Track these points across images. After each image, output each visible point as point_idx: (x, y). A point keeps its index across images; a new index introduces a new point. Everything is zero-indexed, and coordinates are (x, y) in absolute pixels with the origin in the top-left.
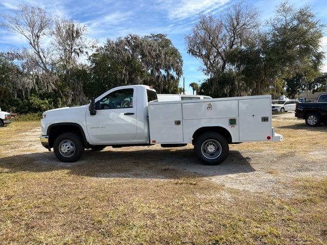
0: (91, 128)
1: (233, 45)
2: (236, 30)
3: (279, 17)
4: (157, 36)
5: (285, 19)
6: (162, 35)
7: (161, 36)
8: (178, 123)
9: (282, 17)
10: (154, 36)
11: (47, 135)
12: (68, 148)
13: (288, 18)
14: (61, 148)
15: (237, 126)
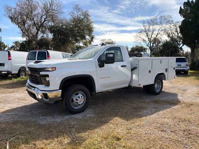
1: (45, 21)
2: (48, 12)
5: (77, 14)
8: (150, 72)
9: (75, 12)
11: (60, 89)
13: (79, 13)
14: (77, 100)
15: (167, 72)
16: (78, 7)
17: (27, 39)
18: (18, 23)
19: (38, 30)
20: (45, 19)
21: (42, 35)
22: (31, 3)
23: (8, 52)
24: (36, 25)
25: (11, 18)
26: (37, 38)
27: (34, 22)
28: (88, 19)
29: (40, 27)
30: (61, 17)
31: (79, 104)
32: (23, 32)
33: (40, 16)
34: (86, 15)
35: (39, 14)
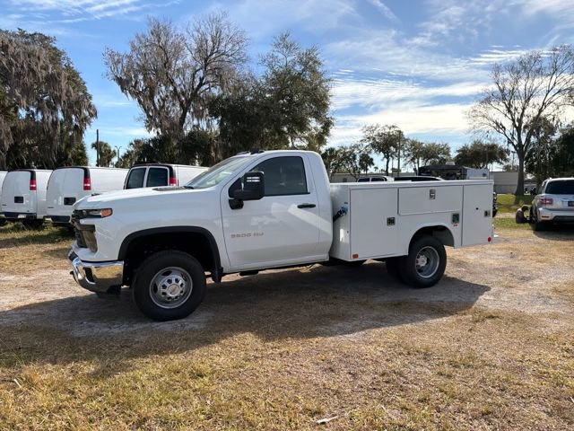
0: (233, 236)
1: (201, 85)
2: (210, 60)
3: (276, 54)
4: (32, 36)
5: (284, 60)
6: (46, 38)
7: (44, 38)
8: (391, 221)
9: (281, 56)
10: (23, 34)
11: (119, 260)
12: (182, 285)
13: (289, 59)
14: (164, 287)
15: (459, 225)
16: (288, 40)
17: (158, 133)
18: (136, 94)
19: (185, 110)
20: (201, 80)
21: (195, 122)
22: (163, 40)
23: (83, 171)
24: (179, 97)
25: (120, 81)
26: (181, 130)
27: (175, 89)
28: (314, 71)
29: (191, 99)
30: (241, 71)
31: (170, 298)
32: (149, 116)
33: (189, 73)
34: (310, 62)
35: (186, 66)
